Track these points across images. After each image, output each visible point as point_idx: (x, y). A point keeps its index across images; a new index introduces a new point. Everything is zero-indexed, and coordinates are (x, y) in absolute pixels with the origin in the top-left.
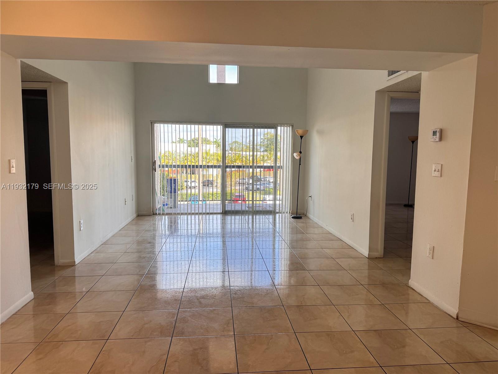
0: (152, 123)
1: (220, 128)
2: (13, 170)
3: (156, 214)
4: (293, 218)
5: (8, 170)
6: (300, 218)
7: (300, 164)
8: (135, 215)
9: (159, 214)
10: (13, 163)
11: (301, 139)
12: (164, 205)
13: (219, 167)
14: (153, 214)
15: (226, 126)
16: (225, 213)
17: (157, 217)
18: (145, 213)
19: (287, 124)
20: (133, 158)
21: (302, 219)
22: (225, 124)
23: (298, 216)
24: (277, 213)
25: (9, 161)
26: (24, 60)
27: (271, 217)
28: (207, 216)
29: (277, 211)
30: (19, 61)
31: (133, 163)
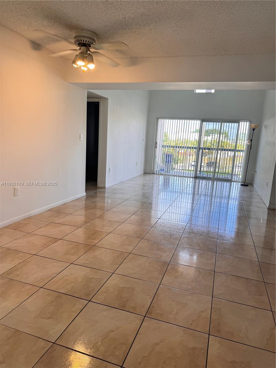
0: (157, 119)
1: (198, 122)
2: (81, 139)
3: (154, 174)
4: (242, 185)
5: (79, 138)
6: (247, 186)
7: (251, 149)
8: (142, 173)
9: (156, 174)
10: (82, 136)
11: (253, 131)
12: (161, 170)
13: (195, 148)
14: (153, 174)
15: (203, 121)
16: (196, 177)
17: (155, 176)
18: (148, 172)
19: (247, 120)
20: (144, 140)
21: (248, 187)
22: (203, 120)
23: (245, 184)
24: (233, 181)
25: (80, 135)
26: (89, 90)
27: (228, 184)
28: (184, 178)
29: (233, 180)
30: (87, 91)
31: (144, 143)
